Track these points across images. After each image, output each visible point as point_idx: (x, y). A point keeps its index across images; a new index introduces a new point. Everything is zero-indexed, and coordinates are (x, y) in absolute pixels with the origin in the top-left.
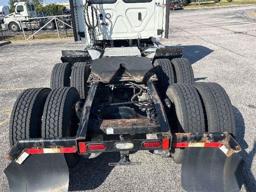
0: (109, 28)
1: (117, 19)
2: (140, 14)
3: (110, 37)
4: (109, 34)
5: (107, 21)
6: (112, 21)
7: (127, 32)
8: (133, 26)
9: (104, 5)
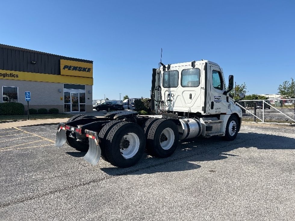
0: (172, 102)
1: (177, 97)
2: (191, 95)
3: (172, 109)
4: (172, 107)
5: (172, 98)
6: (175, 98)
7: (182, 107)
8: (186, 102)
9: (171, 88)
